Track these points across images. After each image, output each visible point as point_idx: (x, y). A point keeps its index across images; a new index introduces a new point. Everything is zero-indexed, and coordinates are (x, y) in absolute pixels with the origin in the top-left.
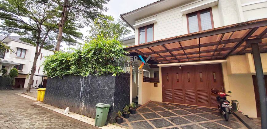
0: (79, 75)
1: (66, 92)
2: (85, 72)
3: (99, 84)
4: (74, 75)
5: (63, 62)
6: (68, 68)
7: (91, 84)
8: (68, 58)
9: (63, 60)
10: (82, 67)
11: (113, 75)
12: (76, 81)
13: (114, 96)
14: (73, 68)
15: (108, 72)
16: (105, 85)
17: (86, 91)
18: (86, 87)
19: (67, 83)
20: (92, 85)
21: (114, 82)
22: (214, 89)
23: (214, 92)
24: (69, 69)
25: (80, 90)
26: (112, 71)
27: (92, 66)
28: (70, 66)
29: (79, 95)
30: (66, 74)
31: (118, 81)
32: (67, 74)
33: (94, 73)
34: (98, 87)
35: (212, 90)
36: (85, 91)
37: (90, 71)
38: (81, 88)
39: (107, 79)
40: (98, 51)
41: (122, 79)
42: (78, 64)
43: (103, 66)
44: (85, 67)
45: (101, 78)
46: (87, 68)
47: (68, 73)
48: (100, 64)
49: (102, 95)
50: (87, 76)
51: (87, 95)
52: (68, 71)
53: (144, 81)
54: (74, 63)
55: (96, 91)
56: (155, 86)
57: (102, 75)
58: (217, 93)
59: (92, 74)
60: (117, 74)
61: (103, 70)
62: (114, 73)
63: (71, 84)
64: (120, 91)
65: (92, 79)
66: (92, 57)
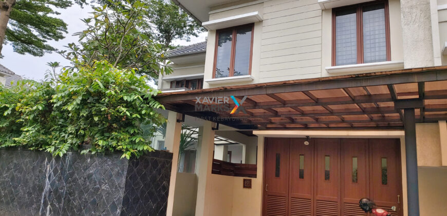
0: (43, 150)
1: (6, 192)
2: (59, 144)
3: (90, 176)
4: (30, 150)
5: (5, 114)
6: (16, 129)
7: (72, 175)
8: (19, 105)
9: (6, 108)
10: (53, 130)
11: (123, 156)
12: (35, 163)
13: (121, 206)
14: (29, 133)
15: (113, 147)
16: (103, 180)
17: (56, 191)
18: (59, 181)
19: (9, 169)
20: (74, 177)
21: (125, 173)
22: (365, 200)
23: (365, 208)
24: (19, 133)
25: (41, 189)
26: (121, 147)
27: (77, 131)
28: (21, 125)
29: (40, 200)
30: (8, 144)
31: (135, 170)
32: (13, 145)
33: (81, 147)
34: (88, 184)
35: (361, 201)
36: (55, 193)
37: (70, 141)
38: (44, 183)
39: (109, 165)
40: (93, 97)
41: (148, 166)
42: (43, 124)
43: (102, 133)
44: (61, 131)
45: (97, 161)
46: (63, 135)
47: (15, 142)
48: (96, 129)
49: (94, 203)
50: (61, 155)
51: (59, 202)
52: (16, 139)
53: (213, 172)
54: (33, 118)
55: (81, 193)
56: (244, 187)
57: (98, 155)
58: (370, 210)
59: (76, 149)
60: (132, 155)
61: (101, 143)
62: (127, 150)
63: (20, 172)
64: (139, 195)
65: (74, 161)
66: (77, 111)
